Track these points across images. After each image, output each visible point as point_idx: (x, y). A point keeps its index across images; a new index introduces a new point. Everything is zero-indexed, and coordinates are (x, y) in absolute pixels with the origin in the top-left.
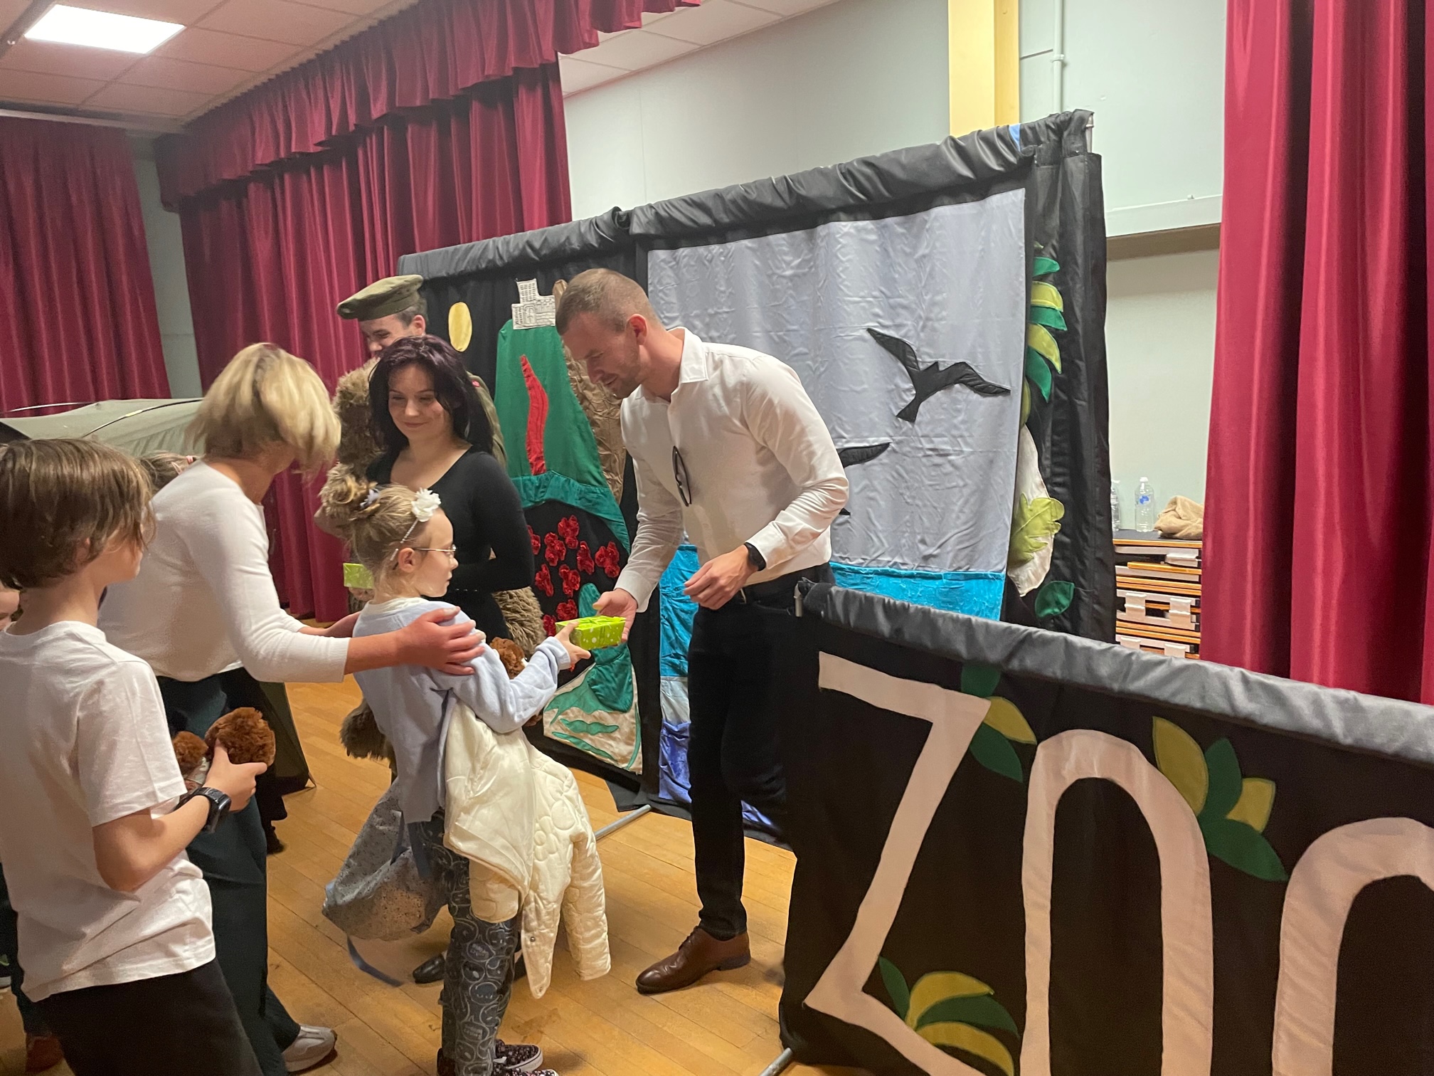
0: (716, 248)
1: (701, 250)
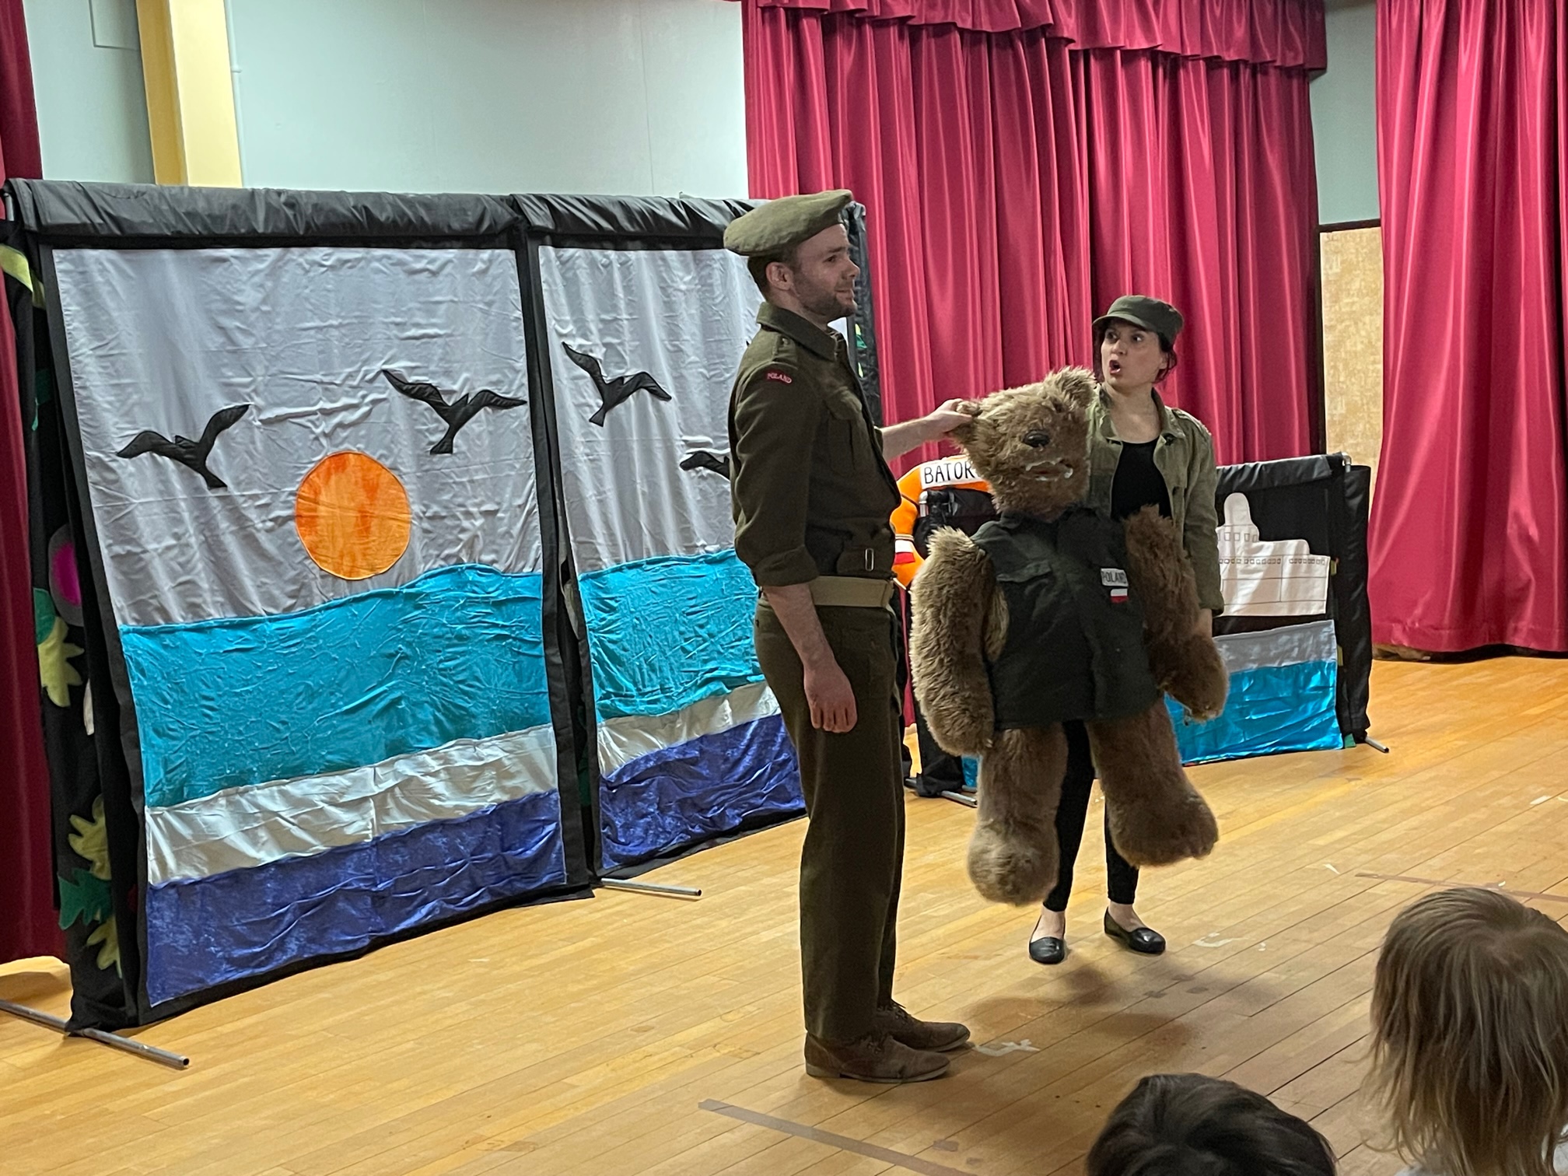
0: (612, 254)
1: (596, 253)
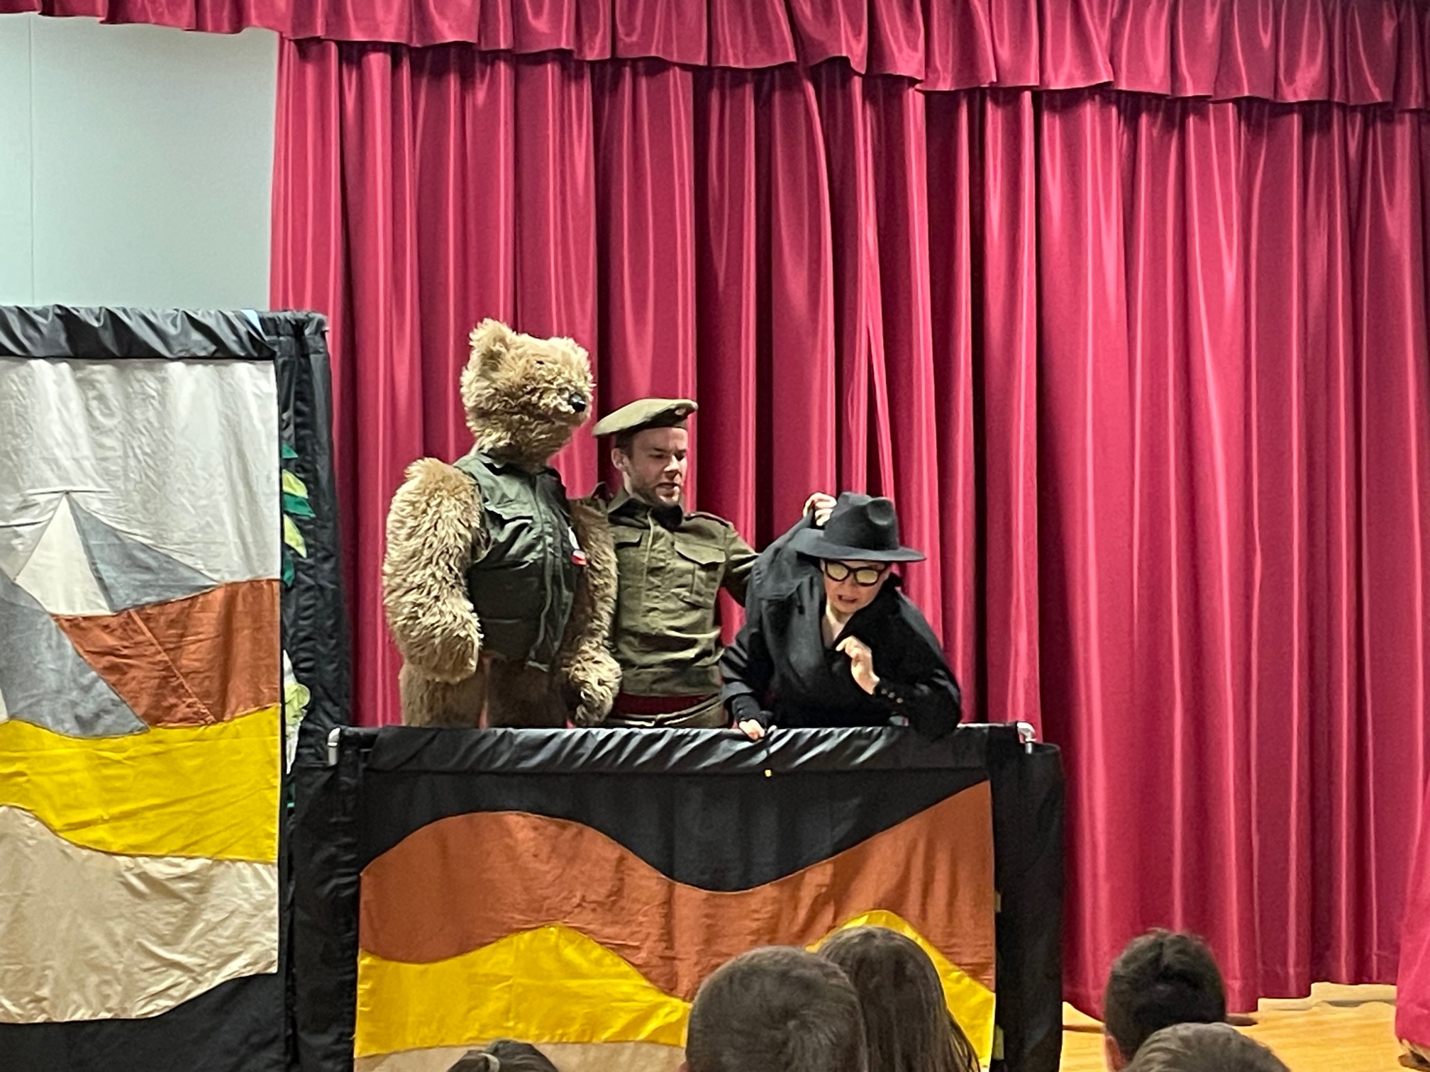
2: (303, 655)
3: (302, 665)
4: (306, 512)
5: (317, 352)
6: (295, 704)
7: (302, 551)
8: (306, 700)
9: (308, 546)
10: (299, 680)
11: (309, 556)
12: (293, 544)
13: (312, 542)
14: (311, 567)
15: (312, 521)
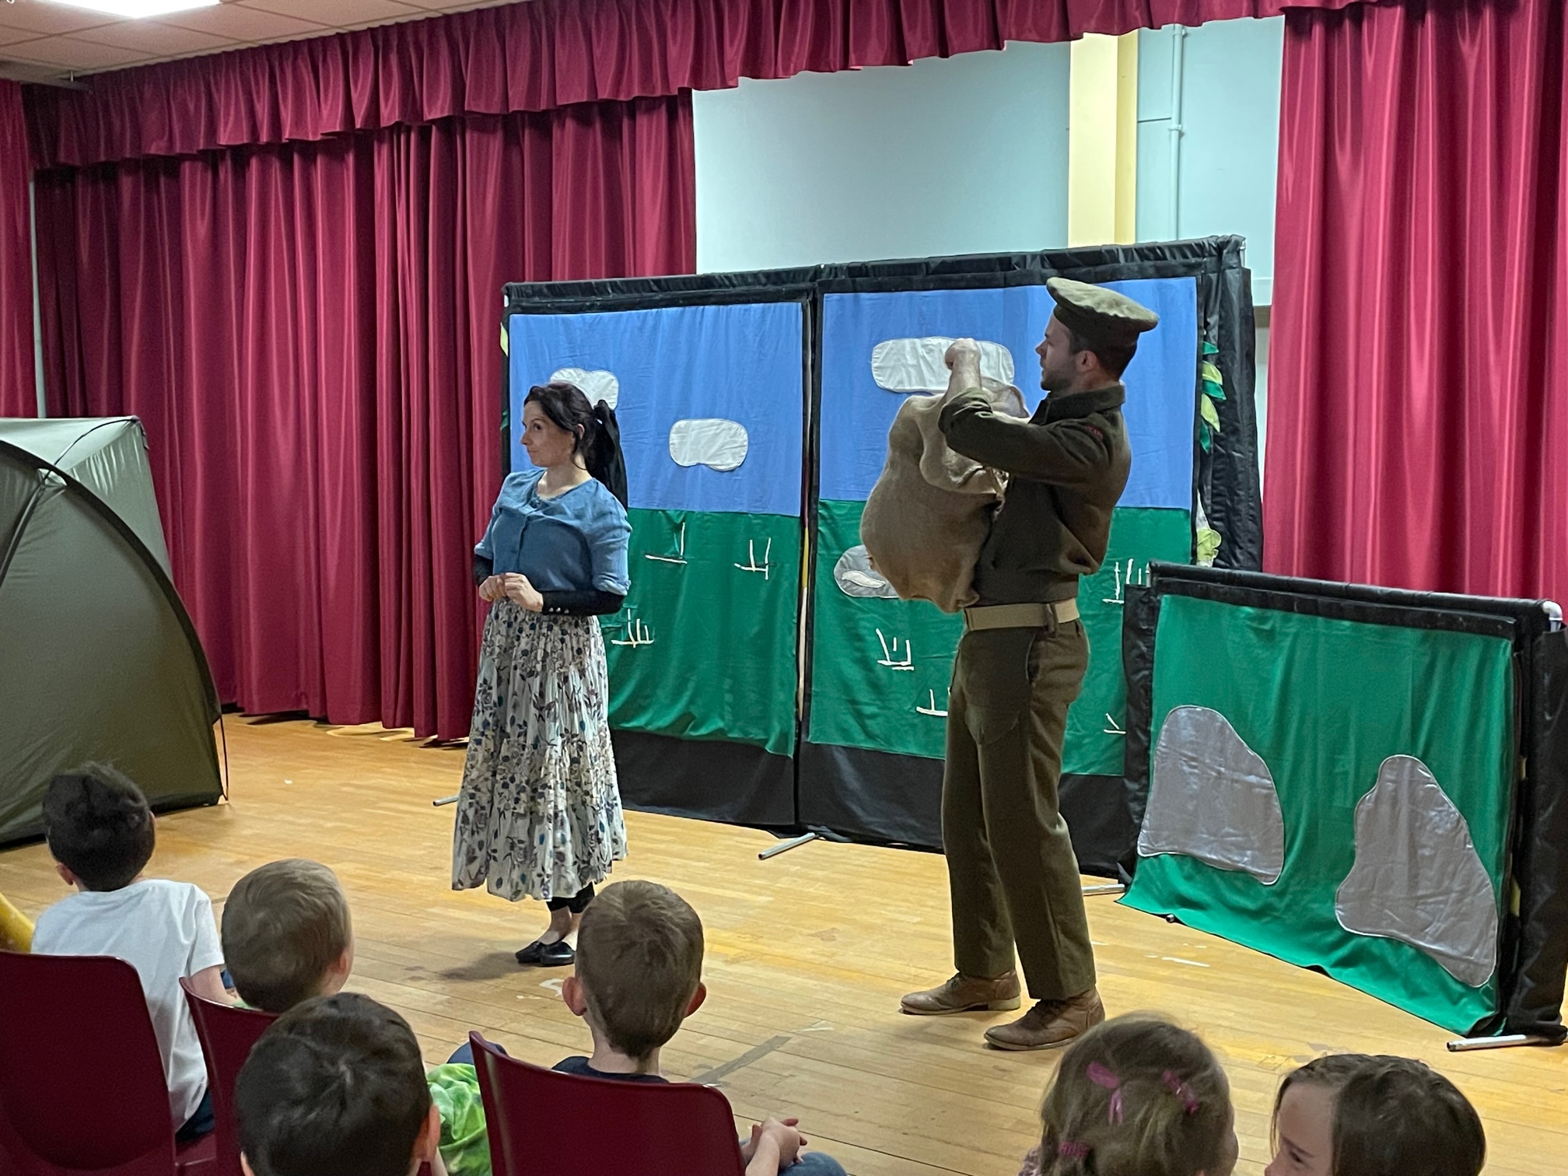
2: (1217, 507)
3: (1217, 515)
4: (1221, 396)
5: (1231, 268)
6: (1208, 545)
7: (1217, 427)
8: (1218, 543)
9: (1221, 422)
10: (1212, 527)
11: (1221, 430)
12: (1211, 421)
13: (1223, 419)
14: (1222, 439)
15: (1224, 403)
